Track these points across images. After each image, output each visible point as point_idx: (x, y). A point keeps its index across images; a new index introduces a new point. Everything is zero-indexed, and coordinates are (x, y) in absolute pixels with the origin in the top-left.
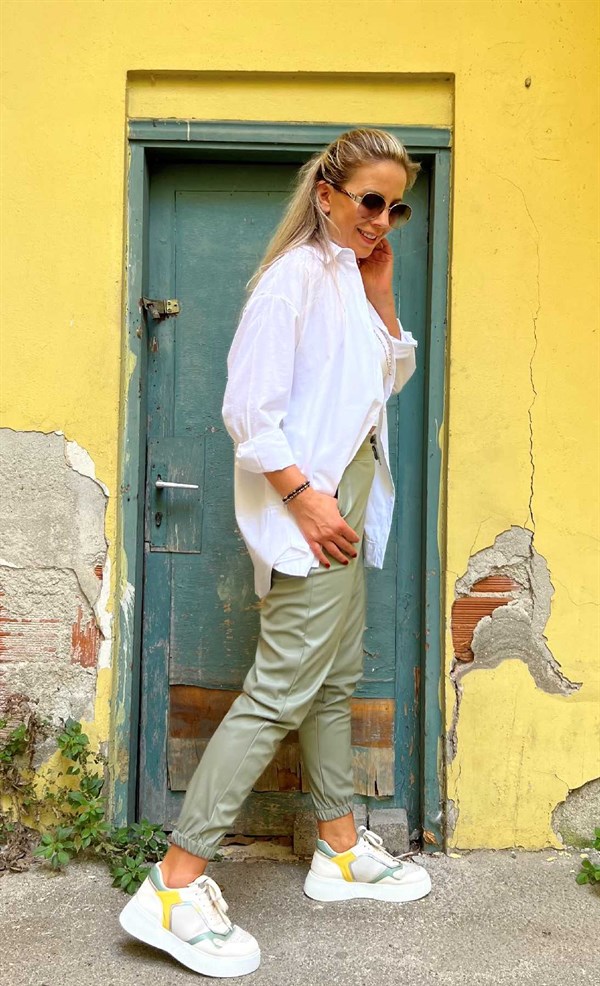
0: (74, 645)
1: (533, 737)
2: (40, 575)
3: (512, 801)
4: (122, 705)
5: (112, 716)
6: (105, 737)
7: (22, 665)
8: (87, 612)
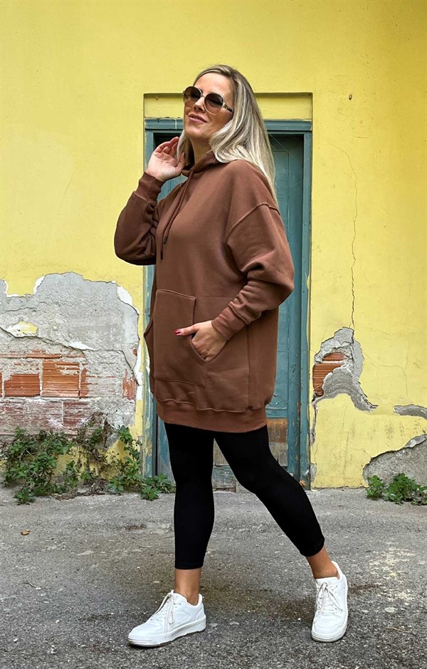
0: (124, 389)
1: (354, 433)
2: (106, 354)
3: (343, 464)
4: (148, 419)
5: (144, 424)
6: (140, 434)
7: (98, 399)
8: (130, 372)
